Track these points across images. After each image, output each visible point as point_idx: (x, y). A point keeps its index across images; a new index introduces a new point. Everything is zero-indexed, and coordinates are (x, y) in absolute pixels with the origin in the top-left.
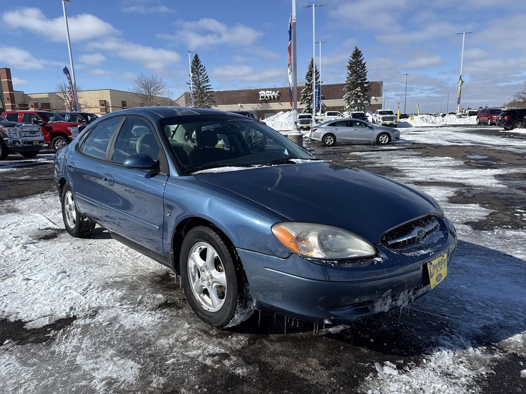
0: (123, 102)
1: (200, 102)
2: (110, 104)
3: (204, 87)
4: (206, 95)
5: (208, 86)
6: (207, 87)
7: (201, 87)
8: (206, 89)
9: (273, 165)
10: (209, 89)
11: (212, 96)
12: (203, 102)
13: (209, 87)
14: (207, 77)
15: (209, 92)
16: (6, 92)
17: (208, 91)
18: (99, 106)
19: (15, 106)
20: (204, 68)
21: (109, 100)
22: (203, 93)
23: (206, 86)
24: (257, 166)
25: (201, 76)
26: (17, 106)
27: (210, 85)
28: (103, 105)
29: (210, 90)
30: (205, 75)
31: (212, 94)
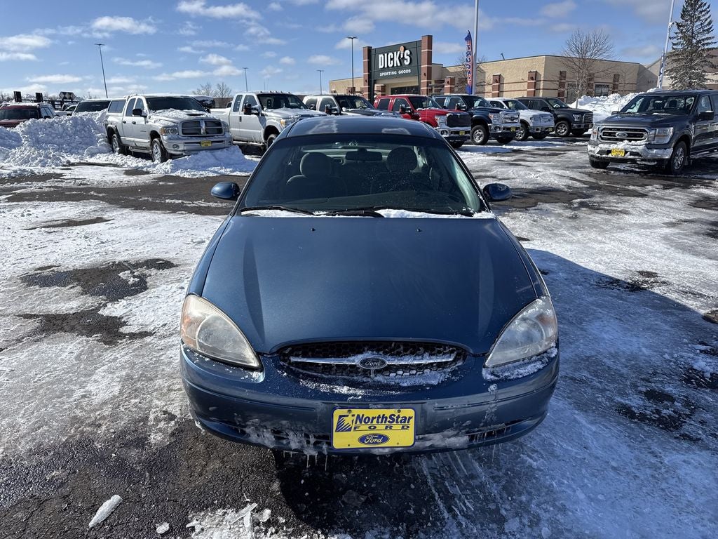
0: (561, 73)
1: (686, 67)
2: (542, 76)
3: (699, 42)
4: (700, 55)
5: (707, 39)
6: (705, 42)
7: (694, 41)
8: (703, 45)
9: (337, 216)
10: (708, 44)
11: (712, 57)
12: (691, 68)
13: (709, 41)
14: (709, 24)
15: (708, 49)
16: (424, 66)
17: (706, 47)
18: (526, 79)
19: (430, 83)
20: (709, 6)
21: (541, 72)
22: (695, 52)
23: (703, 40)
24: (323, 214)
25: (698, 23)
26: (433, 83)
27: (713, 37)
28: (532, 79)
29: (710, 46)
30: (706, 20)
31: (711, 52)
